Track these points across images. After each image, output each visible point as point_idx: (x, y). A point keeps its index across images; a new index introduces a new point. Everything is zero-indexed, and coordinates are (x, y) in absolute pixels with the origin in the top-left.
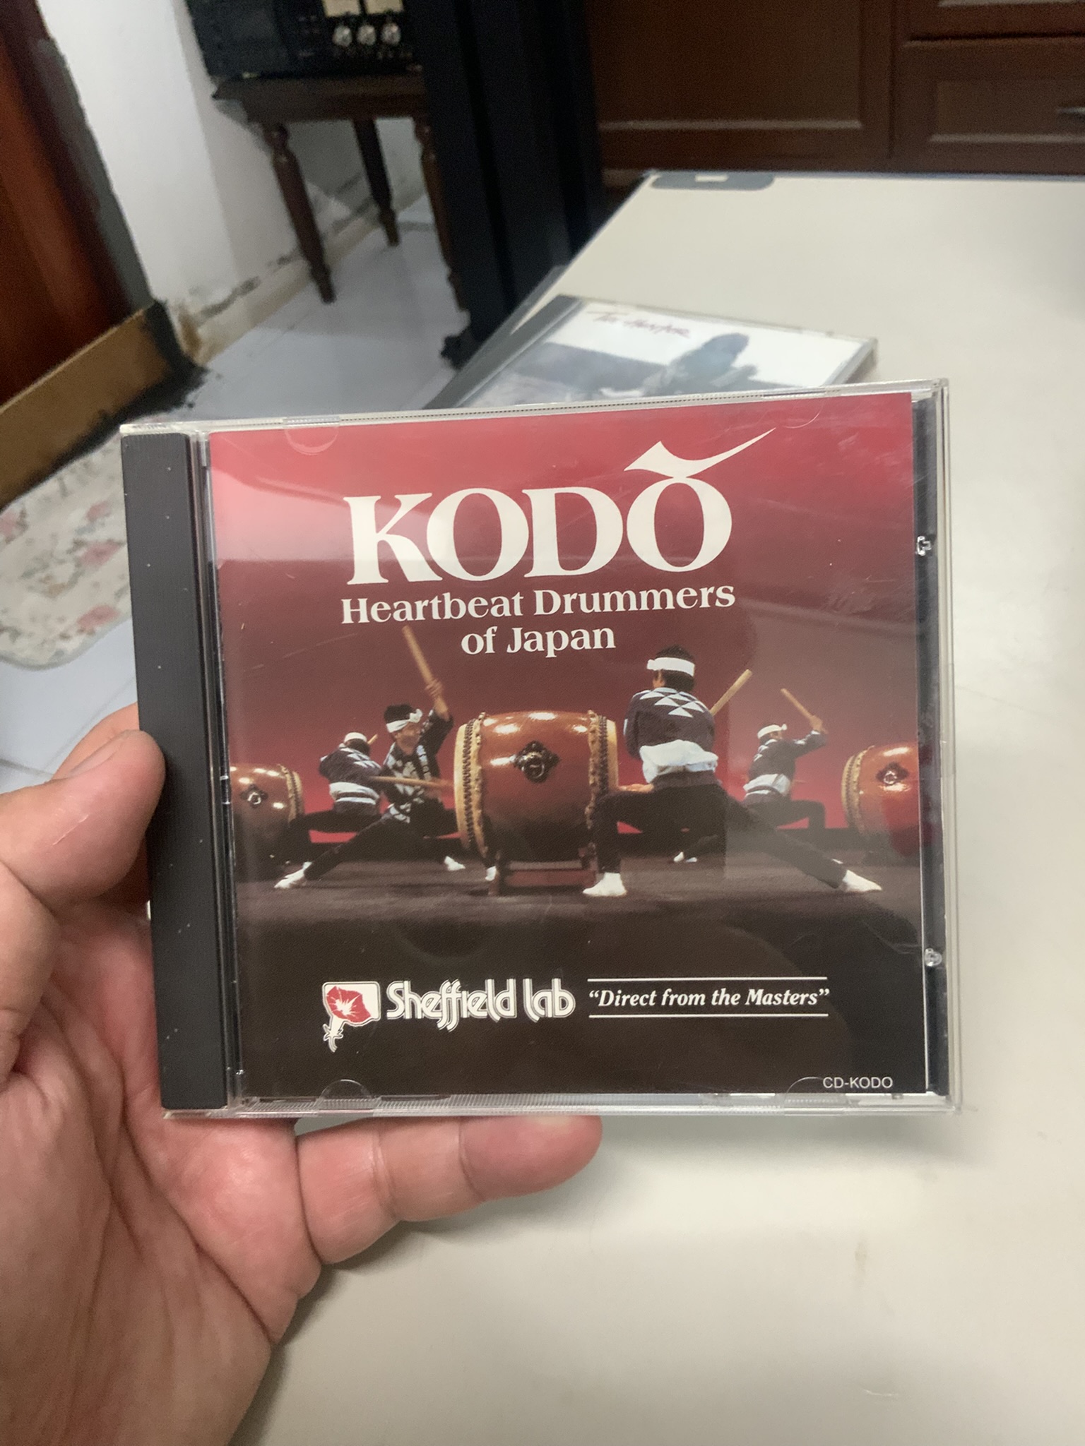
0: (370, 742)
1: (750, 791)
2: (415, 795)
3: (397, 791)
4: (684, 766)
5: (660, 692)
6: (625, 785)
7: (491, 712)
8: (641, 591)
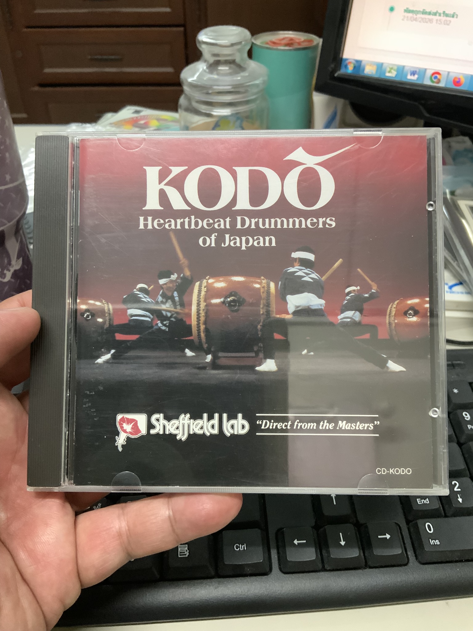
0: (149, 289)
1: (341, 319)
2: (171, 317)
3: (162, 314)
4: (308, 306)
5: (297, 269)
6: (278, 314)
7: (212, 276)
8: (289, 218)
